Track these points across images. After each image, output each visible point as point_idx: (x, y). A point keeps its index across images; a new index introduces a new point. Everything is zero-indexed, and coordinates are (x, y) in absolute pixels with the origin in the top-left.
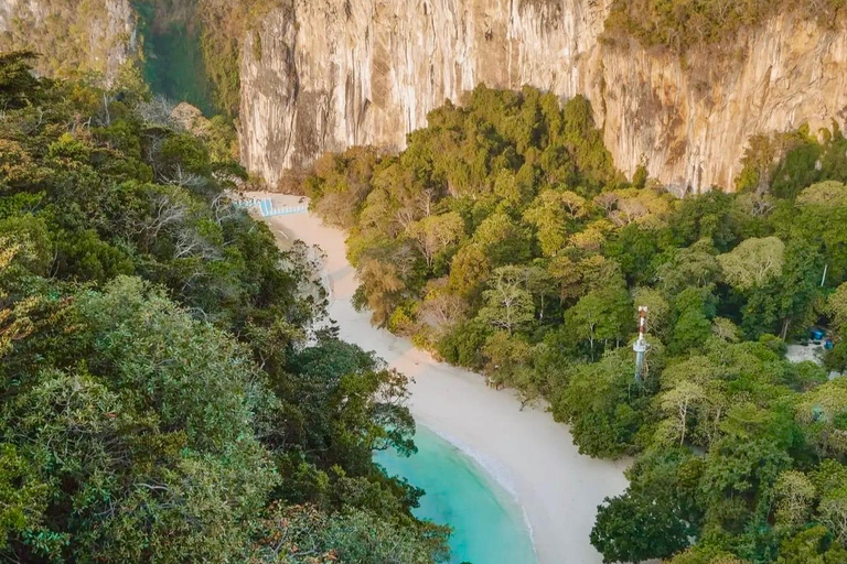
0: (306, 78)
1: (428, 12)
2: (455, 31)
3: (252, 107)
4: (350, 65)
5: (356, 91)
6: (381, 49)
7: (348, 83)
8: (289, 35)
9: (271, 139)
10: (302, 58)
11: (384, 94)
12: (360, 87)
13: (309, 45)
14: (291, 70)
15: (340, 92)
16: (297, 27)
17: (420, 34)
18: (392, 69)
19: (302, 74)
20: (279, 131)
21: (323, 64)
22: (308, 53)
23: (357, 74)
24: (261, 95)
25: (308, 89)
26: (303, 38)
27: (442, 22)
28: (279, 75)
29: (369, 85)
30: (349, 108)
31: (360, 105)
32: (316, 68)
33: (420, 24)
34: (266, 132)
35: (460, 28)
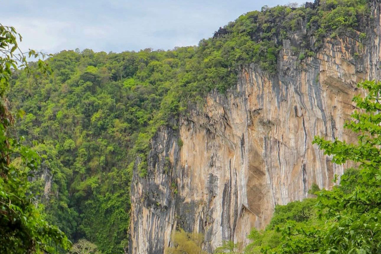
0: (187, 190)
1: (300, 114)
2: (324, 128)
3: (136, 223)
4: (228, 175)
5: (233, 197)
6: (256, 154)
7: (225, 191)
8: (172, 151)
9: (151, 249)
10: (183, 171)
11: (260, 199)
12: (236, 194)
13: (190, 160)
14: (172, 182)
15: (218, 200)
16: (180, 144)
17: (292, 136)
18: (267, 174)
19: (183, 187)
20: (158, 240)
21: (203, 177)
22: (189, 167)
23: (233, 182)
24: (144, 209)
25: (188, 200)
26: (185, 154)
27: (313, 121)
28: (161, 187)
29: (245, 190)
30: (225, 215)
31: (236, 211)
32: (197, 180)
33: (292, 126)
34: (147, 244)
35: (329, 125)
